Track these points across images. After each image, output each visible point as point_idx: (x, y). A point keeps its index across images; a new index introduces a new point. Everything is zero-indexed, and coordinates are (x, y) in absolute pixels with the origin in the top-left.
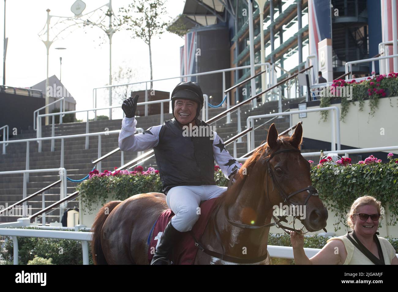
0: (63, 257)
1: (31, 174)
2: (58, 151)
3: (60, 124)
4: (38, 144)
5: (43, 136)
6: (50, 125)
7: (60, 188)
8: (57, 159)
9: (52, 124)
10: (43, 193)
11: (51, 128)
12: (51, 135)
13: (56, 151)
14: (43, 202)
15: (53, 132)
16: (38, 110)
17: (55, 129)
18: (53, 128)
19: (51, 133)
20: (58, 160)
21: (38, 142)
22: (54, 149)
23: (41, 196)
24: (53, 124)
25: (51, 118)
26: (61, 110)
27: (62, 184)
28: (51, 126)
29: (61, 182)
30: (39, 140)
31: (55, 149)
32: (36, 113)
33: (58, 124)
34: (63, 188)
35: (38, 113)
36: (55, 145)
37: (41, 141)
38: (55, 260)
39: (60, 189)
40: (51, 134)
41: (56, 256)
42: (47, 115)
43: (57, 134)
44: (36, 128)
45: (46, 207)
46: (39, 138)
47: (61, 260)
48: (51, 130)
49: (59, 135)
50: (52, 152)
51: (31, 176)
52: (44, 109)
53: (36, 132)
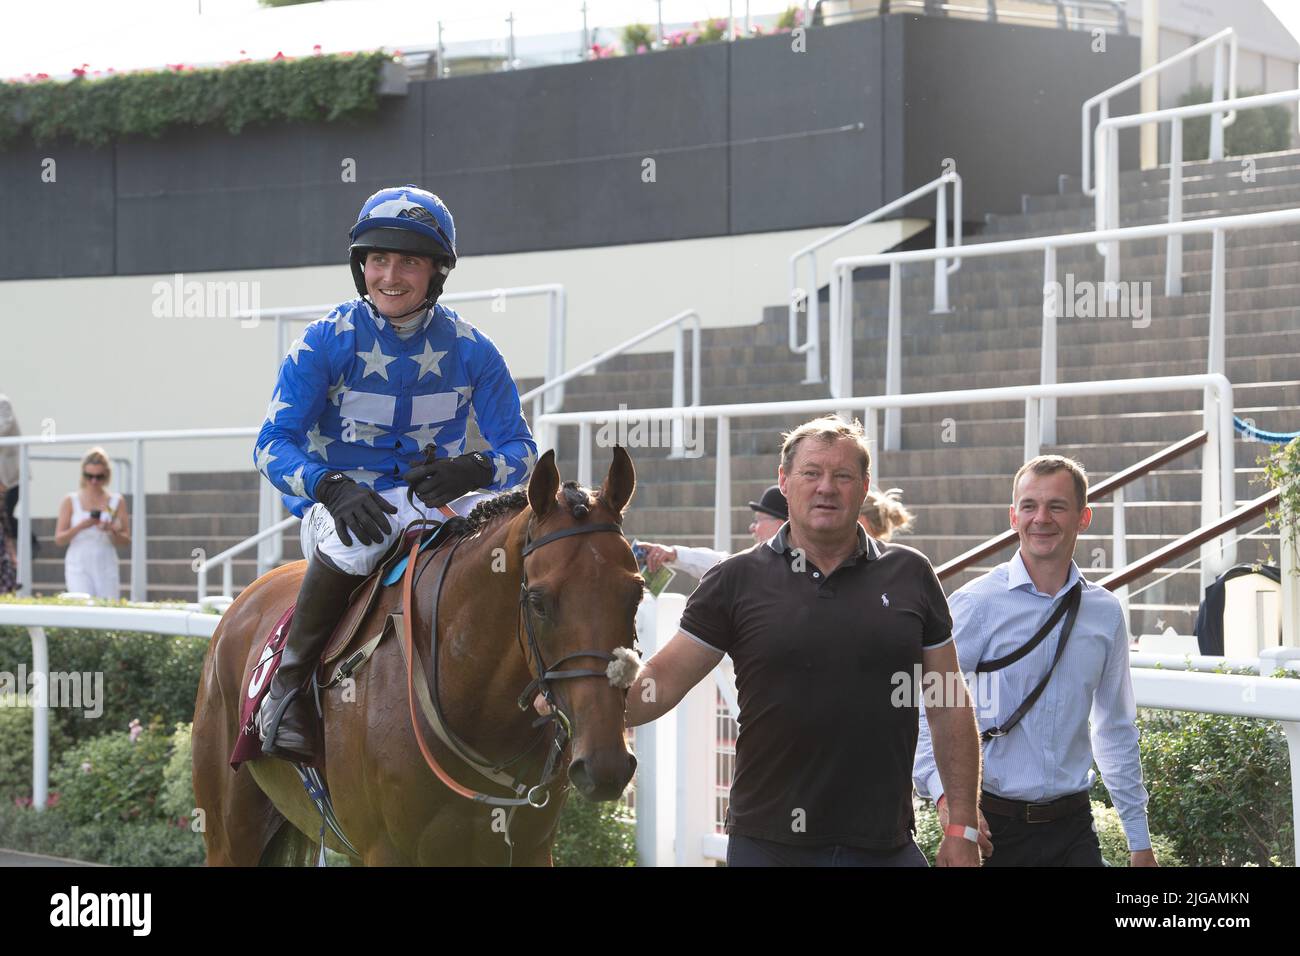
0: (1200, 800)
1: (1064, 405)
2: (1199, 294)
3: (1210, 161)
4: (1103, 259)
5: (1125, 220)
6: (1163, 166)
7: (1200, 471)
8: (1194, 335)
9: (1168, 161)
10: (1119, 494)
11: (1164, 182)
12: (1165, 217)
13: (1186, 295)
14: (1119, 538)
15: (1175, 199)
16: (1102, 98)
17: (1187, 189)
18: (1175, 182)
19: (1167, 205)
20: (1199, 339)
21: (1102, 249)
22: (1178, 285)
23: (1110, 512)
24: (1176, 164)
25: (1164, 129)
26: (1218, 93)
27: (1209, 452)
28: (1166, 174)
29: (1203, 440)
30: (1105, 241)
31: (1186, 286)
32: (1095, 111)
33: (1203, 162)
34: (1216, 473)
35: (1104, 111)
36: (1186, 265)
37: (1116, 247)
38: (1165, 813)
39: (1200, 475)
40: (1166, 212)
41: (1165, 796)
42: (1148, 117)
43: (1192, 209)
44: (1092, 185)
45: (1130, 559)
46: (1106, 229)
47: (1192, 819)
48: (1165, 192)
49: (1204, 213)
50: (1170, 298)
51: (1067, 414)
52: (1136, 90)
53: (1090, 203)
